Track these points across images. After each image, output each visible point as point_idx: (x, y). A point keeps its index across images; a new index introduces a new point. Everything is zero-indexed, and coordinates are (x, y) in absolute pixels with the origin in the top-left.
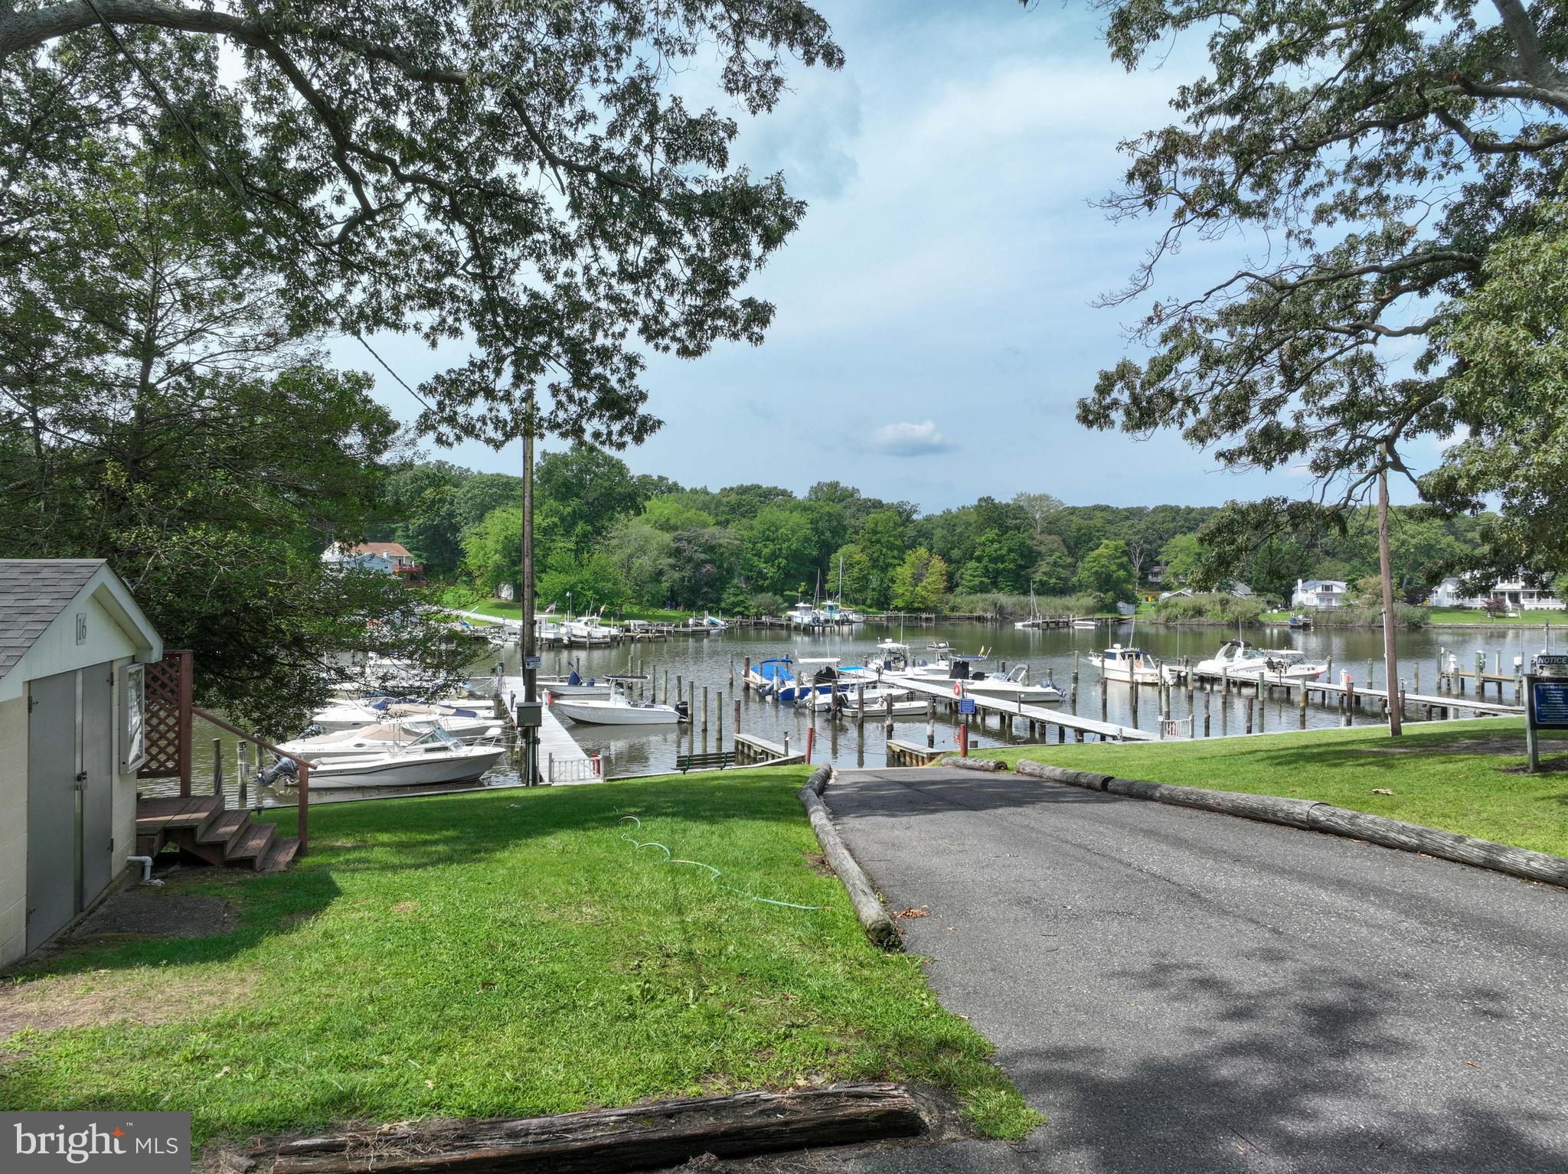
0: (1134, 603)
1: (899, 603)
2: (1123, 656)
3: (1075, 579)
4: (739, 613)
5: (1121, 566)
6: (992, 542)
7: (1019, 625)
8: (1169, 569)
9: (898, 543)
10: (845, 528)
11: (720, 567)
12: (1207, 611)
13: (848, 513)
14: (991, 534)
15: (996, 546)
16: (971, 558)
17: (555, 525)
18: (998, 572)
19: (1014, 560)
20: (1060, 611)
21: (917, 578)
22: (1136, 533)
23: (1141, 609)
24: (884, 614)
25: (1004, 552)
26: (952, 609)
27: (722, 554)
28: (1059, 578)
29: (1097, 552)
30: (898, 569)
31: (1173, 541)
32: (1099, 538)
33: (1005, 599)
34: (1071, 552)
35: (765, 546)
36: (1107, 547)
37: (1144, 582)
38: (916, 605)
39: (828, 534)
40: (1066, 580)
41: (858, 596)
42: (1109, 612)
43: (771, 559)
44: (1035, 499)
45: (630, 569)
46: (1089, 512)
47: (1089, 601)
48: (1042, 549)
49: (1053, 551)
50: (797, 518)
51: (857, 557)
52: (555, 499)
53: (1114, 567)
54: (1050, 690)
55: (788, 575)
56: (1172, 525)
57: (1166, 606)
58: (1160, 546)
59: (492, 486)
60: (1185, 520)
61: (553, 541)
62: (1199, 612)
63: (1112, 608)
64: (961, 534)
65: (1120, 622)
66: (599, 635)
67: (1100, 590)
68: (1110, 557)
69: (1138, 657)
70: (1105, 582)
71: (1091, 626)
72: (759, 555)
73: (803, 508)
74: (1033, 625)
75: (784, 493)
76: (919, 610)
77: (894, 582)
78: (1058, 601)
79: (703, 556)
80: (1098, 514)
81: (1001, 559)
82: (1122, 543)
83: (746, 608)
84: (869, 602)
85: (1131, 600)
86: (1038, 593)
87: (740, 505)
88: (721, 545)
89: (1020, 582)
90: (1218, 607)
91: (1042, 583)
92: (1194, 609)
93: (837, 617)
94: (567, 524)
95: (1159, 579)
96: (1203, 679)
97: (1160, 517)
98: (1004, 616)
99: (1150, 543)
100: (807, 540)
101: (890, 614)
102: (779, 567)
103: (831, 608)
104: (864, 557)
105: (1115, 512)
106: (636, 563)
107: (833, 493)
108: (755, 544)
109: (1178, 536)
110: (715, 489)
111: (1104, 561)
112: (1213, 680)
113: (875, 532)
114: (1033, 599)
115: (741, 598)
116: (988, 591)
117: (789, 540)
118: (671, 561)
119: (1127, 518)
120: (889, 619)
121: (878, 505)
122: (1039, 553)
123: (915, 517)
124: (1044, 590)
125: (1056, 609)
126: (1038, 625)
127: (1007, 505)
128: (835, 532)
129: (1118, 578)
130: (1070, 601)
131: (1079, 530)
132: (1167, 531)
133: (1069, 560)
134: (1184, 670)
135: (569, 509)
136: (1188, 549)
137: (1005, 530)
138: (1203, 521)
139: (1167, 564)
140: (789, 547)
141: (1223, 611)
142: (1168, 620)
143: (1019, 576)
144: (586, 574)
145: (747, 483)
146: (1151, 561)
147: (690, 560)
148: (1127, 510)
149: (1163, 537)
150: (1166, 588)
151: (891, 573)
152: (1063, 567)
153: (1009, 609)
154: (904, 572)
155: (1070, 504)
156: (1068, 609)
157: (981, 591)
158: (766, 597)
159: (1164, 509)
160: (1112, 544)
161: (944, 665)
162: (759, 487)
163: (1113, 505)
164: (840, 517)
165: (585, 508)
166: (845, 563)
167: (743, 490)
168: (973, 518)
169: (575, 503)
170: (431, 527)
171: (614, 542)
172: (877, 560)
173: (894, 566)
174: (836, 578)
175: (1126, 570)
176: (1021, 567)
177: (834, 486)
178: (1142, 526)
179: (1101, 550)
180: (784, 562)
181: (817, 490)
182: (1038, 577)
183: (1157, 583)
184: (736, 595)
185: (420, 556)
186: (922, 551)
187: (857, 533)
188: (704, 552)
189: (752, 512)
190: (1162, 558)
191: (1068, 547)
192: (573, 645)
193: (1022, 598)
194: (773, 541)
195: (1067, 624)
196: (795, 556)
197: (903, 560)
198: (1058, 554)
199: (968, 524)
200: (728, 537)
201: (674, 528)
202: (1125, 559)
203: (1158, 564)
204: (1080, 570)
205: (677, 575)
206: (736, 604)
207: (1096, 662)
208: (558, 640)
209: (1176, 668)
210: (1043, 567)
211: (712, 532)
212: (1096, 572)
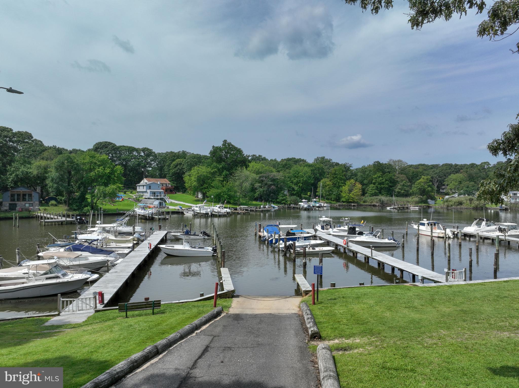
0: (434, 200)
1: (344, 200)
2: (428, 224)
3: (411, 191)
4: (283, 203)
5: (429, 186)
6: (379, 177)
7: (388, 208)
8: (448, 187)
9: (344, 178)
10: (324, 173)
11: (277, 187)
12: (464, 203)
13: (326, 167)
14: (379, 174)
15: (381, 178)
16: (371, 183)
17: (216, 172)
18: (381, 189)
19: (388, 184)
20: (405, 203)
21: (350, 191)
22: (435, 174)
23: (437, 202)
24: (338, 204)
25: (384, 181)
26: (364, 202)
27: (278, 182)
28: (405, 191)
29: (420, 181)
30: (343, 187)
31: (450, 177)
32: (421, 176)
33: (384, 198)
34: (410, 181)
35: (295, 179)
36: (423, 179)
37: (438, 192)
38: (350, 200)
39: (318, 175)
40: (408, 191)
41: (329, 197)
42: (425, 203)
43: (296, 184)
44: (396, 161)
45: (242, 187)
46: (417, 167)
47: (416, 199)
48: (399, 180)
49: (402, 180)
50: (306, 169)
51: (328, 183)
52: (216, 162)
53: (426, 186)
54: (392, 241)
55: (302, 190)
56: (449, 171)
57: (447, 201)
58: (445, 179)
59: (195, 158)
60: (455, 169)
61: (215, 177)
62: (460, 203)
63: (426, 202)
64: (368, 175)
65: (429, 207)
66: (223, 212)
67: (421, 195)
68: (425, 183)
69: (435, 225)
70: (423, 192)
71: (417, 208)
72: (292, 182)
73: (309, 166)
74: (394, 208)
75: (303, 160)
76: (351, 202)
77: (342, 192)
78: (405, 199)
79: (271, 183)
80: (420, 166)
81: (383, 183)
82: (429, 177)
83: (286, 201)
84: (333, 199)
85: (433, 199)
86: (397, 196)
87: (286, 165)
88: (277, 179)
89: (390, 192)
90: (468, 202)
91: (399, 192)
92: (459, 202)
93: (318, 205)
94: (220, 171)
95: (444, 191)
96: (465, 235)
97: (445, 168)
98: (383, 205)
99: (441, 177)
100: (310, 177)
101: (340, 203)
102: (299, 187)
103: (315, 202)
104: (331, 183)
105: (427, 166)
106: (244, 185)
107: (322, 161)
108: (291, 178)
109: (452, 175)
110: (279, 160)
111: (422, 184)
112: (471, 236)
113: (335, 174)
114: (394, 198)
115: (284, 198)
116: (378, 195)
117: (303, 177)
118: (260, 184)
119: (432, 168)
120: (339, 205)
121: (337, 164)
122: (397, 181)
123: (351, 168)
124: (399, 195)
125: (403, 202)
126: (396, 208)
127: (386, 164)
128: (321, 175)
129: (428, 190)
130: (409, 199)
131: (413, 172)
132: (447, 173)
133: (409, 184)
134: (456, 231)
135: (221, 166)
136: (456, 179)
137: (384, 173)
138: (462, 169)
139: (447, 185)
140: (303, 180)
141: (471, 203)
142: (448, 206)
143: (390, 190)
144: (225, 189)
145: (290, 157)
146: (441, 184)
147: (266, 184)
148: (432, 165)
149: (446, 175)
150: (447, 194)
151: (341, 189)
152: (407, 186)
153: (385, 202)
154: (345, 188)
155: (410, 163)
156: (408, 202)
157: (375, 195)
158: (294, 197)
159: (446, 165)
160: (425, 177)
161: (346, 228)
162: (295, 158)
163: (426, 163)
164: (323, 169)
165: (227, 166)
166: (323, 185)
167: (289, 160)
168: (372, 169)
169: (223, 163)
170: (177, 173)
171: (237, 178)
172: (336, 184)
173: (342, 186)
174: (320, 191)
175: (431, 187)
176: (391, 187)
177: (323, 158)
178: (438, 171)
179: (421, 180)
180: (301, 185)
181: (316, 160)
182: (397, 190)
183: (444, 192)
184: (282, 197)
185: (174, 183)
186: (352, 181)
187: (328, 174)
188: (271, 181)
189: (289, 167)
190: (446, 183)
191: (409, 180)
192: (213, 216)
193: (391, 198)
194: (297, 177)
195: (407, 208)
196: (305, 183)
197: (345, 184)
198: (404, 181)
199: (370, 171)
200: (279, 176)
201: (261, 173)
202: (431, 183)
203: (444, 185)
204: (413, 188)
205: (261, 190)
206: (283, 200)
207: (416, 227)
208: (207, 214)
209: (453, 230)
210: (399, 186)
211: (275, 174)
212: (419, 188)
